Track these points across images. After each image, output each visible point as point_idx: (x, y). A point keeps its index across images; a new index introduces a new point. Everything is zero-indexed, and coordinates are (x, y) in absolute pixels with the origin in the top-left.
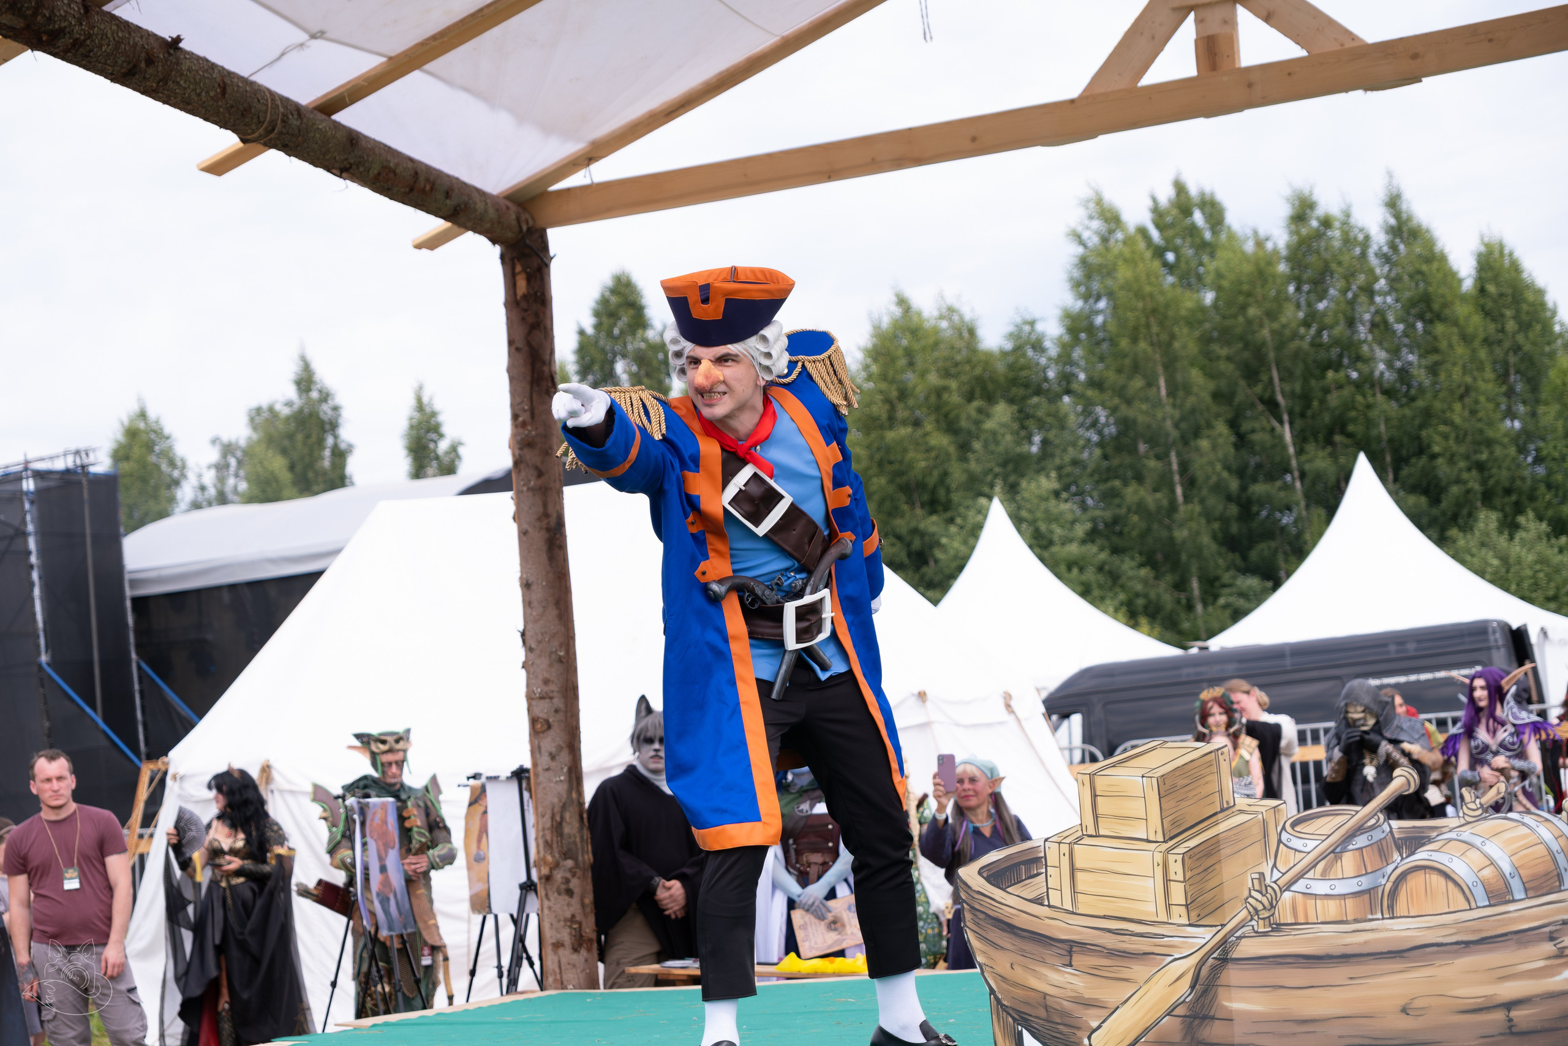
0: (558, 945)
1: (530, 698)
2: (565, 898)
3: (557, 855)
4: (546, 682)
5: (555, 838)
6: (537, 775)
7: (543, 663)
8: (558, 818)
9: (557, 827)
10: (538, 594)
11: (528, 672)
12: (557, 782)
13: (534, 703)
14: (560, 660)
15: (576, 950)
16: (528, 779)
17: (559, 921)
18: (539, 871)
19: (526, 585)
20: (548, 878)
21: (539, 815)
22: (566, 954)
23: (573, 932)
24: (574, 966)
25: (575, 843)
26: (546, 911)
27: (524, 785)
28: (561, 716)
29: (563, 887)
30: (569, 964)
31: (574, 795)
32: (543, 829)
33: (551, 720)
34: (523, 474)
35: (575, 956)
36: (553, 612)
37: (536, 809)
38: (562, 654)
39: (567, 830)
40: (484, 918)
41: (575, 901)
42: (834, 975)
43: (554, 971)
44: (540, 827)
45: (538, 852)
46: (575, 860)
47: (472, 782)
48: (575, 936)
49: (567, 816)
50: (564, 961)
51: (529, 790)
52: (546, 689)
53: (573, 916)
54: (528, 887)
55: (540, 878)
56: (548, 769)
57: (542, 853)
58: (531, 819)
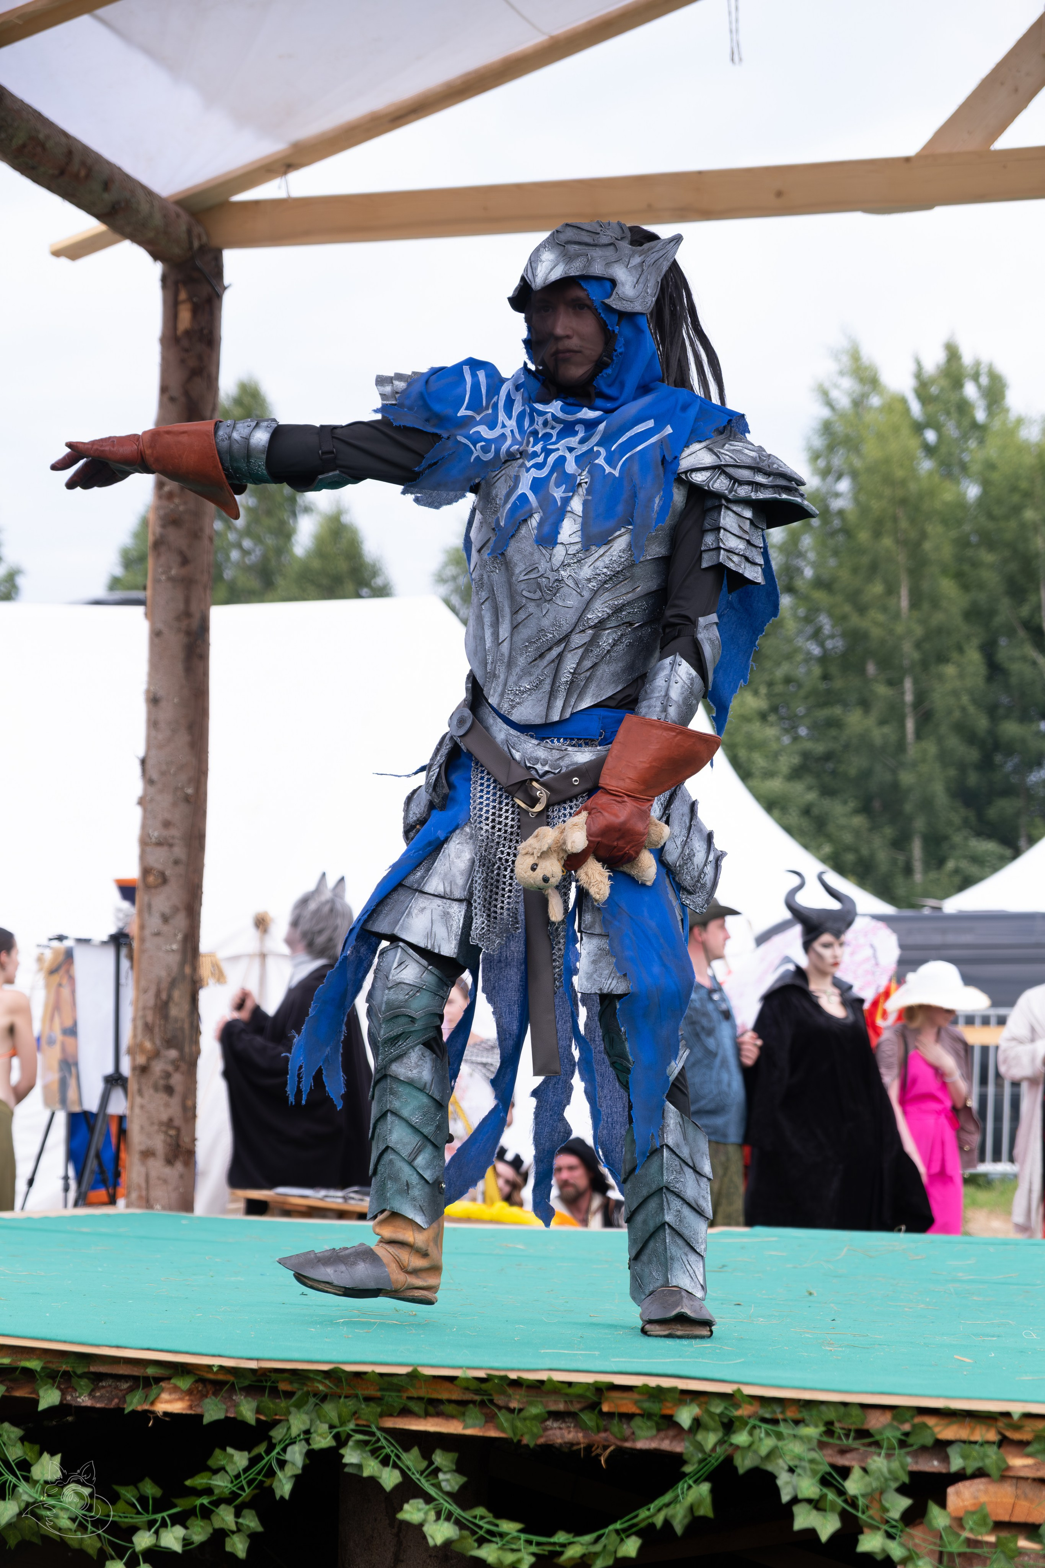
0: (147, 1154)
1: (145, 842)
2: (162, 1097)
3: (158, 1042)
4: (167, 824)
5: (158, 1022)
6: (142, 940)
7: (165, 800)
8: (164, 996)
9: (162, 1007)
10: (167, 713)
11: (145, 810)
12: (167, 951)
13: (149, 849)
14: (187, 799)
15: (170, 1161)
16: (130, 946)
17: (152, 1124)
18: (134, 1059)
19: (153, 700)
20: (142, 1070)
21: (141, 990)
22: (157, 1166)
23: (169, 1140)
24: (165, 1181)
25: (182, 1029)
26: (137, 1110)
27: (124, 952)
28: (180, 869)
29: (162, 1082)
30: (159, 1178)
31: (188, 970)
32: (144, 1008)
33: (166, 873)
34: (163, 559)
35: (167, 1171)
36: (183, 738)
37: (138, 982)
38: (190, 791)
39: (174, 1011)
40: (53, 1115)
41: (175, 1101)
42: (491, 1222)
43: (139, 1187)
44: (140, 1005)
45: (135, 1036)
46: (180, 1049)
47: (56, 944)
48: (170, 1145)
49: (176, 994)
50: (153, 1174)
51: (131, 957)
52: (166, 833)
53: (171, 1120)
54: (115, 1080)
55: (134, 1068)
56: (157, 934)
57: (139, 1037)
58: (129, 993)
